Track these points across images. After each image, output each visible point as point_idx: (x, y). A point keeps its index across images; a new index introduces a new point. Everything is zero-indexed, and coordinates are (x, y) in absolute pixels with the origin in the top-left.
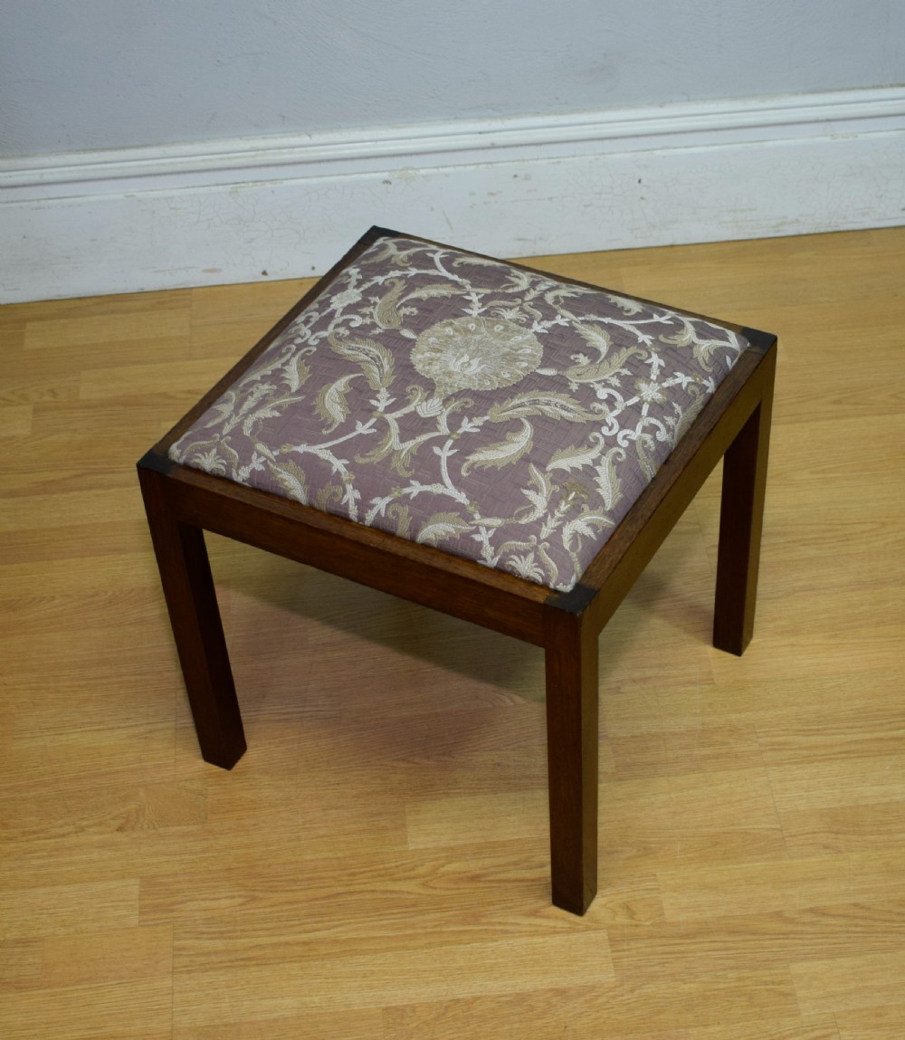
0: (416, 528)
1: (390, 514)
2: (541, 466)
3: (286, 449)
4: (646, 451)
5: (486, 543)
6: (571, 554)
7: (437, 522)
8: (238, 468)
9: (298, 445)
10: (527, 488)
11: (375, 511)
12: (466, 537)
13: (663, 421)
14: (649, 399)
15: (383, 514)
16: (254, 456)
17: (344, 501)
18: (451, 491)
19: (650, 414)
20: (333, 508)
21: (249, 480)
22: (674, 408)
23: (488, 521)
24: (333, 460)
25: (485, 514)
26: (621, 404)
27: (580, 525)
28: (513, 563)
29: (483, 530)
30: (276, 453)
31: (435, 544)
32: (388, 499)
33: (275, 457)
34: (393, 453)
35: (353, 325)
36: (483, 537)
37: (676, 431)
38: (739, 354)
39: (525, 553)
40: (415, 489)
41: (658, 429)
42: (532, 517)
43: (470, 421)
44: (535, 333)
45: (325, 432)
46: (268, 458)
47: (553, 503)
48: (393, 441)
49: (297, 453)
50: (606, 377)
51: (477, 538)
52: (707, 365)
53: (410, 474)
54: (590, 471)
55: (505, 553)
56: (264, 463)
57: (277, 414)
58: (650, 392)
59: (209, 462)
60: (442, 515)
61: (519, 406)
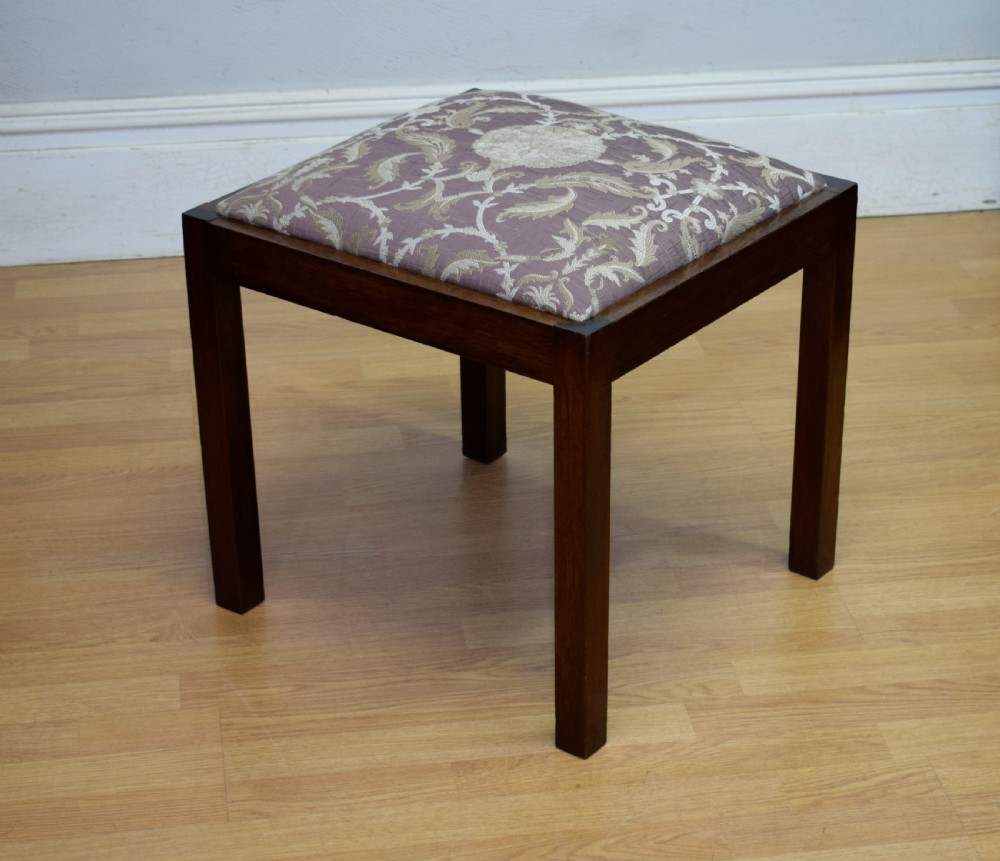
0: (441, 265)
1: (419, 252)
2: (577, 222)
3: (330, 200)
4: (692, 233)
5: (508, 275)
6: (590, 290)
7: (464, 258)
8: (280, 216)
9: (342, 197)
10: (558, 235)
11: (405, 249)
12: (489, 270)
13: (715, 214)
14: (704, 194)
15: (412, 252)
16: (298, 206)
17: (377, 242)
18: (481, 231)
19: (701, 204)
20: (364, 250)
21: (289, 228)
22: (729, 207)
23: (513, 258)
24: (373, 208)
25: (510, 251)
26: (672, 191)
27: (607, 271)
28: (531, 294)
29: (506, 264)
30: (318, 203)
31: (458, 279)
32: (419, 239)
33: (318, 206)
34: (433, 202)
35: (423, 125)
36: (506, 271)
37: (728, 227)
38: (814, 189)
39: (544, 284)
40: (448, 231)
41: (708, 218)
42: (559, 257)
43: (515, 186)
44: (603, 139)
45: (370, 188)
46: (311, 207)
47: (581, 250)
48: (437, 194)
49: (340, 203)
50: (664, 172)
51: (500, 271)
52: (774, 185)
53: (444, 220)
54: (626, 234)
55: (524, 285)
56: (306, 212)
57: (328, 176)
58: (705, 189)
59: (252, 212)
60: (470, 252)
61: (568, 180)
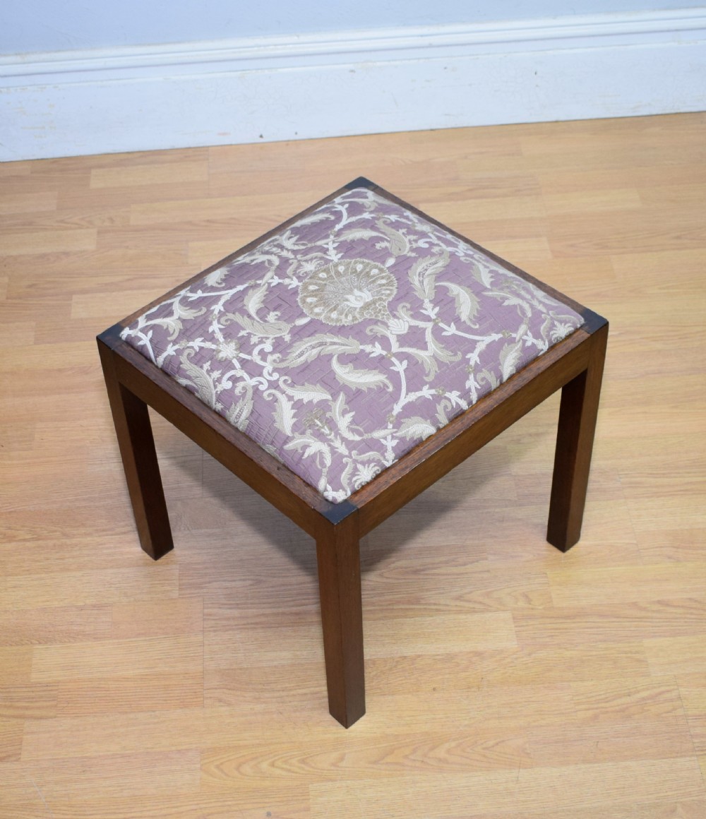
0: (499, 374)
1: (481, 382)
2: (486, 290)
3: (391, 419)
5: (535, 341)
7: (505, 359)
8: (384, 457)
9: (392, 410)
10: (503, 302)
11: (473, 390)
12: (524, 349)
15: (479, 388)
16: (383, 442)
17: (454, 404)
23: (521, 332)
24: (419, 394)
25: (516, 330)
28: (555, 336)
29: (525, 337)
30: (390, 426)
32: (472, 377)
33: (393, 428)
34: (434, 357)
36: (530, 340)
39: (553, 325)
40: (474, 358)
42: (528, 309)
43: (425, 309)
46: (391, 433)
47: (519, 296)
48: (423, 354)
49: (399, 413)
51: (529, 344)
53: (460, 355)
55: (546, 336)
56: (393, 438)
59: (366, 474)
60: (502, 353)
